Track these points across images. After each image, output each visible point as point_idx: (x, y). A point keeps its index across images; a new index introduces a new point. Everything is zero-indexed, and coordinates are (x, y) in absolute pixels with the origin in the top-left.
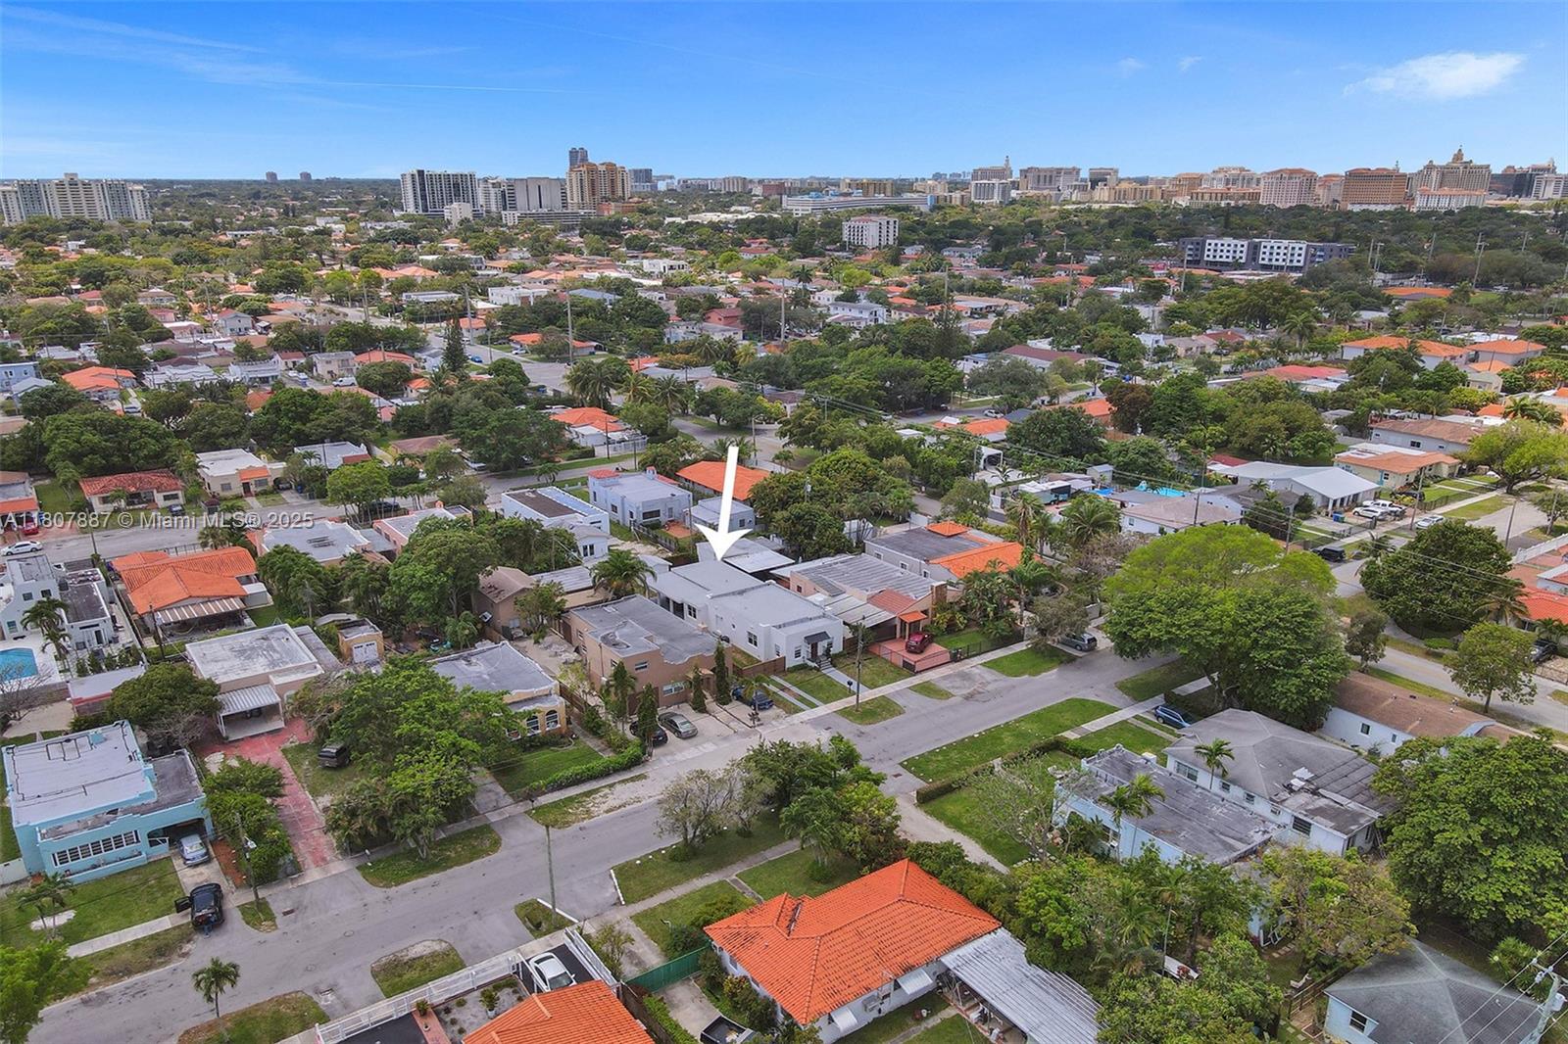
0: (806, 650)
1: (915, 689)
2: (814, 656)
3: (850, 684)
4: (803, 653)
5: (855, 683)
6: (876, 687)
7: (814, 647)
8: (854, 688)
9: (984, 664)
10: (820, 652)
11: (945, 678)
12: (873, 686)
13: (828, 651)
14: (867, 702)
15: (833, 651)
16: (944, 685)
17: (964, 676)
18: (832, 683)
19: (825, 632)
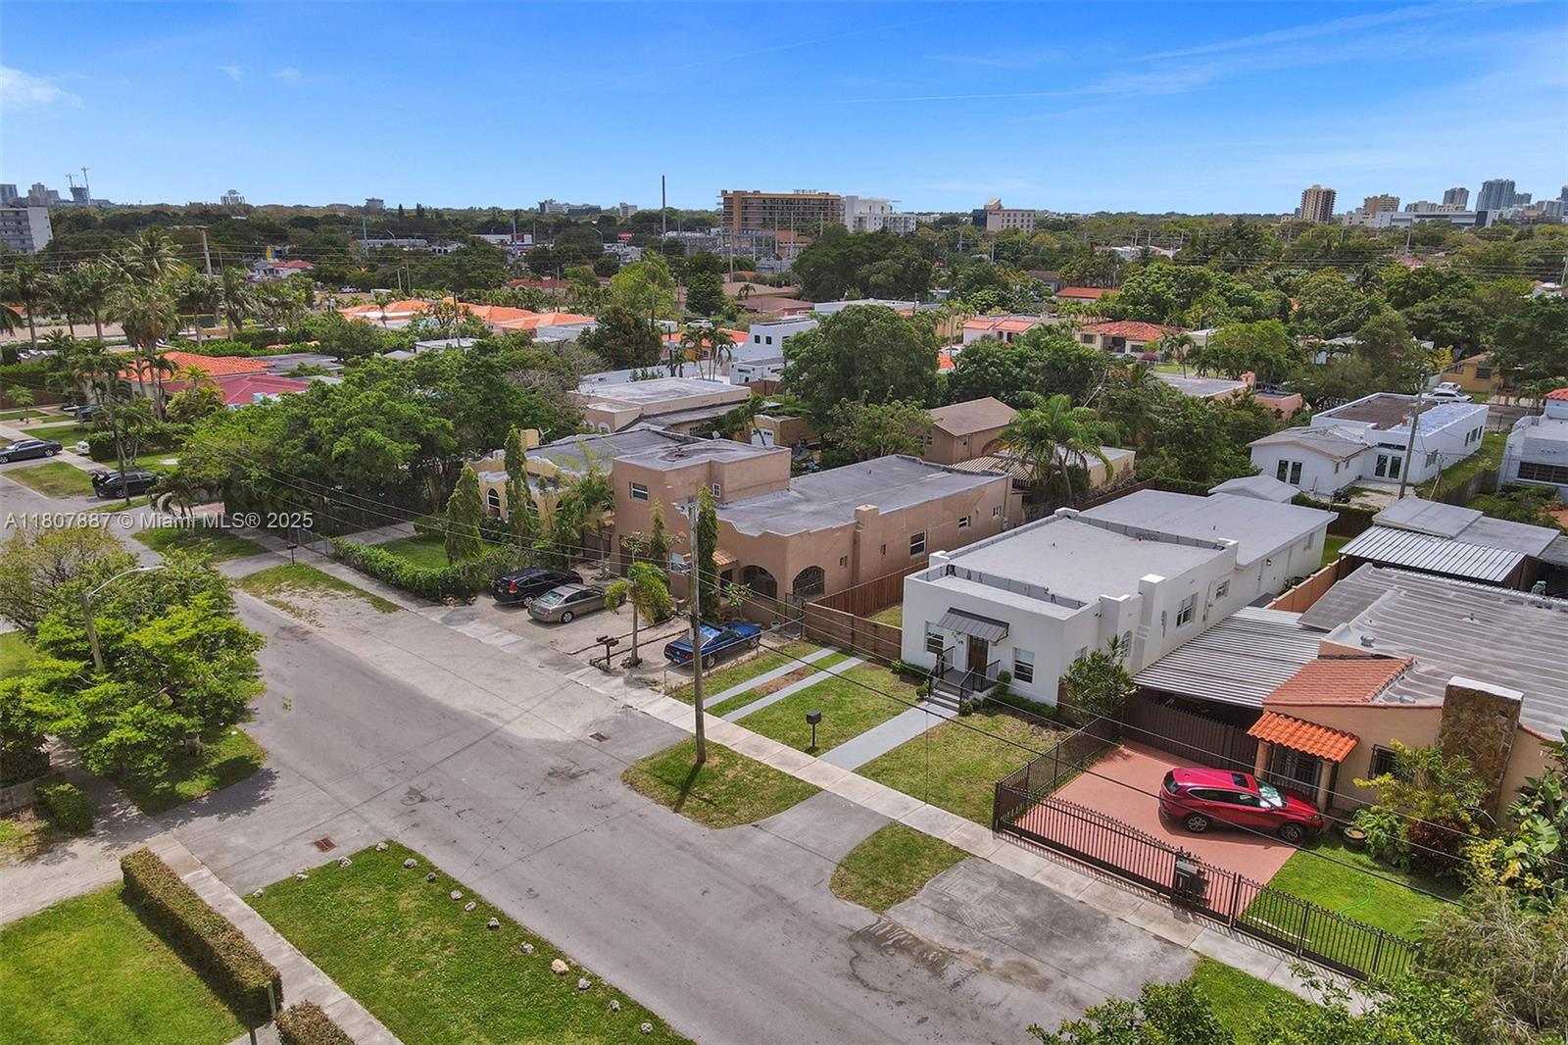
19: (1007, 626)
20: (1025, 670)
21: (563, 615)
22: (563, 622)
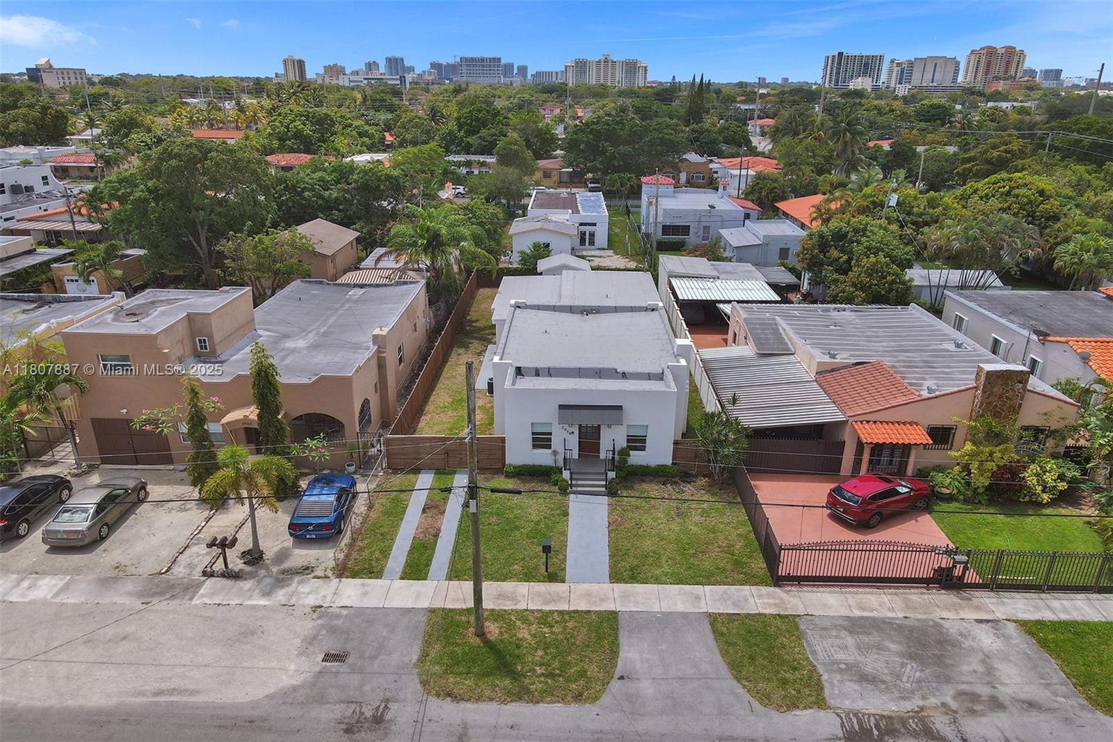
0: (566, 440)
1: (727, 624)
4: (557, 443)
11: (862, 626)
13: (624, 453)
15: (642, 458)
19: (620, 408)
20: (637, 442)
21: (100, 531)
22: (103, 539)
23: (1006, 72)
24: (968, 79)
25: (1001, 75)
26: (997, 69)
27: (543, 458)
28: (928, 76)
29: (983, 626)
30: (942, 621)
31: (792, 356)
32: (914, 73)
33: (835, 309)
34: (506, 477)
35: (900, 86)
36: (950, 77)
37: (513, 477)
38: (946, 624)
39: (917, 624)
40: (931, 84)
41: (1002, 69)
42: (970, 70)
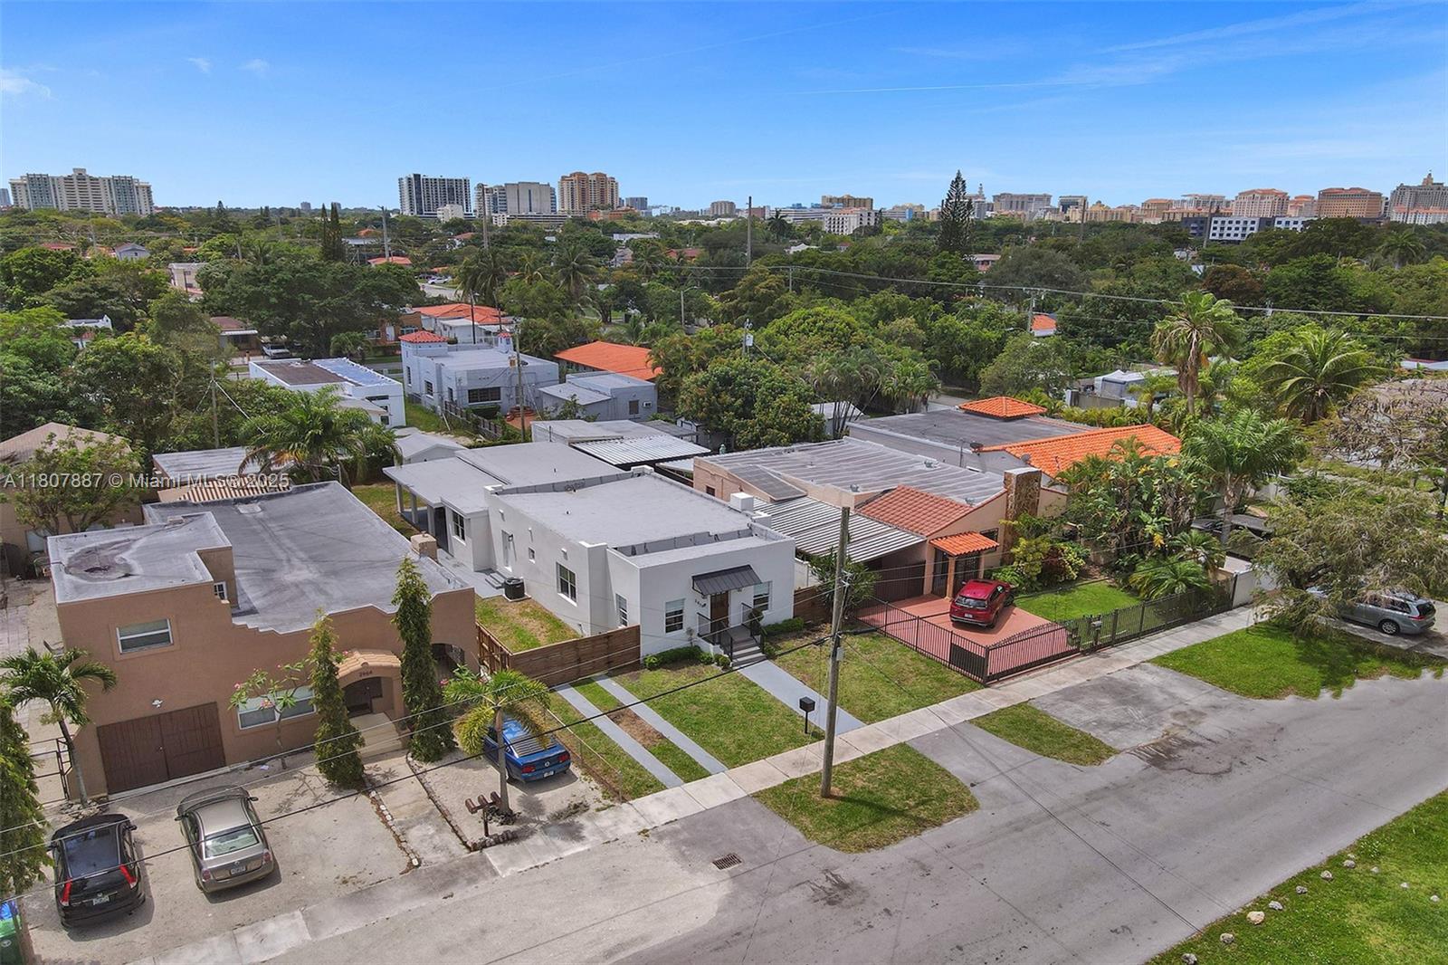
0: (696, 611)
1: (991, 723)
2: (718, 627)
3: (807, 705)
4: (690, 620)
5: (822, 704)
6: (881, 715)
7: (720, 605)
8: (819, 718)
9: (1162, 661)
10: (736, 617)
11: (1071, 695)
12: (871, 714)
13: (755, 615)
14: (855, 765)
15: (770, 617)
16: (1074, 716)
17: (1123, 693)
18: (758, 703)
19: (748, 567)
20: (762, 601)
23: (602, 201)
24: (566, 208)
25: (598, 203)
26: (593, 198)
27: (678, 640)
28: (525, 205)
29: (1134, 670)
30: (1111, 676)
31: (806, 498)
32: (508, 200)
33: (785, 451)
34: (650, 669)
35: (496, 215)
36: (548, 206)
37: (658, 667)
38: (1116, 676)
39: (1097, 682)
40: (529, 213)
41: (598, 198)
42: (566, 200)
